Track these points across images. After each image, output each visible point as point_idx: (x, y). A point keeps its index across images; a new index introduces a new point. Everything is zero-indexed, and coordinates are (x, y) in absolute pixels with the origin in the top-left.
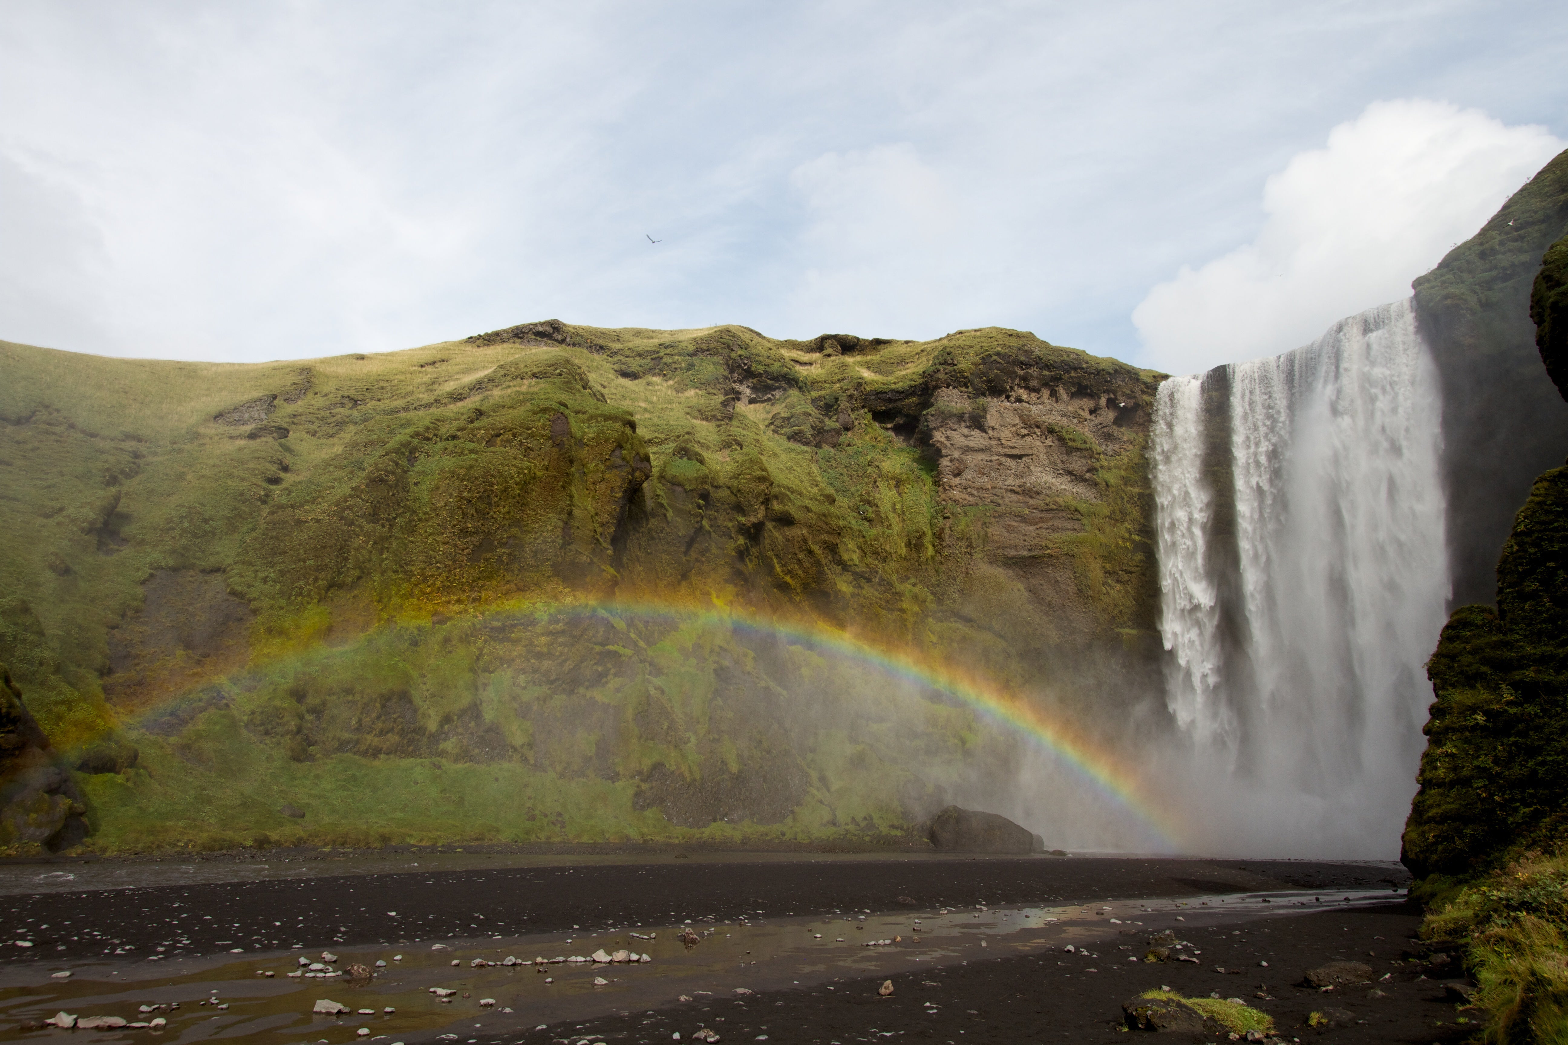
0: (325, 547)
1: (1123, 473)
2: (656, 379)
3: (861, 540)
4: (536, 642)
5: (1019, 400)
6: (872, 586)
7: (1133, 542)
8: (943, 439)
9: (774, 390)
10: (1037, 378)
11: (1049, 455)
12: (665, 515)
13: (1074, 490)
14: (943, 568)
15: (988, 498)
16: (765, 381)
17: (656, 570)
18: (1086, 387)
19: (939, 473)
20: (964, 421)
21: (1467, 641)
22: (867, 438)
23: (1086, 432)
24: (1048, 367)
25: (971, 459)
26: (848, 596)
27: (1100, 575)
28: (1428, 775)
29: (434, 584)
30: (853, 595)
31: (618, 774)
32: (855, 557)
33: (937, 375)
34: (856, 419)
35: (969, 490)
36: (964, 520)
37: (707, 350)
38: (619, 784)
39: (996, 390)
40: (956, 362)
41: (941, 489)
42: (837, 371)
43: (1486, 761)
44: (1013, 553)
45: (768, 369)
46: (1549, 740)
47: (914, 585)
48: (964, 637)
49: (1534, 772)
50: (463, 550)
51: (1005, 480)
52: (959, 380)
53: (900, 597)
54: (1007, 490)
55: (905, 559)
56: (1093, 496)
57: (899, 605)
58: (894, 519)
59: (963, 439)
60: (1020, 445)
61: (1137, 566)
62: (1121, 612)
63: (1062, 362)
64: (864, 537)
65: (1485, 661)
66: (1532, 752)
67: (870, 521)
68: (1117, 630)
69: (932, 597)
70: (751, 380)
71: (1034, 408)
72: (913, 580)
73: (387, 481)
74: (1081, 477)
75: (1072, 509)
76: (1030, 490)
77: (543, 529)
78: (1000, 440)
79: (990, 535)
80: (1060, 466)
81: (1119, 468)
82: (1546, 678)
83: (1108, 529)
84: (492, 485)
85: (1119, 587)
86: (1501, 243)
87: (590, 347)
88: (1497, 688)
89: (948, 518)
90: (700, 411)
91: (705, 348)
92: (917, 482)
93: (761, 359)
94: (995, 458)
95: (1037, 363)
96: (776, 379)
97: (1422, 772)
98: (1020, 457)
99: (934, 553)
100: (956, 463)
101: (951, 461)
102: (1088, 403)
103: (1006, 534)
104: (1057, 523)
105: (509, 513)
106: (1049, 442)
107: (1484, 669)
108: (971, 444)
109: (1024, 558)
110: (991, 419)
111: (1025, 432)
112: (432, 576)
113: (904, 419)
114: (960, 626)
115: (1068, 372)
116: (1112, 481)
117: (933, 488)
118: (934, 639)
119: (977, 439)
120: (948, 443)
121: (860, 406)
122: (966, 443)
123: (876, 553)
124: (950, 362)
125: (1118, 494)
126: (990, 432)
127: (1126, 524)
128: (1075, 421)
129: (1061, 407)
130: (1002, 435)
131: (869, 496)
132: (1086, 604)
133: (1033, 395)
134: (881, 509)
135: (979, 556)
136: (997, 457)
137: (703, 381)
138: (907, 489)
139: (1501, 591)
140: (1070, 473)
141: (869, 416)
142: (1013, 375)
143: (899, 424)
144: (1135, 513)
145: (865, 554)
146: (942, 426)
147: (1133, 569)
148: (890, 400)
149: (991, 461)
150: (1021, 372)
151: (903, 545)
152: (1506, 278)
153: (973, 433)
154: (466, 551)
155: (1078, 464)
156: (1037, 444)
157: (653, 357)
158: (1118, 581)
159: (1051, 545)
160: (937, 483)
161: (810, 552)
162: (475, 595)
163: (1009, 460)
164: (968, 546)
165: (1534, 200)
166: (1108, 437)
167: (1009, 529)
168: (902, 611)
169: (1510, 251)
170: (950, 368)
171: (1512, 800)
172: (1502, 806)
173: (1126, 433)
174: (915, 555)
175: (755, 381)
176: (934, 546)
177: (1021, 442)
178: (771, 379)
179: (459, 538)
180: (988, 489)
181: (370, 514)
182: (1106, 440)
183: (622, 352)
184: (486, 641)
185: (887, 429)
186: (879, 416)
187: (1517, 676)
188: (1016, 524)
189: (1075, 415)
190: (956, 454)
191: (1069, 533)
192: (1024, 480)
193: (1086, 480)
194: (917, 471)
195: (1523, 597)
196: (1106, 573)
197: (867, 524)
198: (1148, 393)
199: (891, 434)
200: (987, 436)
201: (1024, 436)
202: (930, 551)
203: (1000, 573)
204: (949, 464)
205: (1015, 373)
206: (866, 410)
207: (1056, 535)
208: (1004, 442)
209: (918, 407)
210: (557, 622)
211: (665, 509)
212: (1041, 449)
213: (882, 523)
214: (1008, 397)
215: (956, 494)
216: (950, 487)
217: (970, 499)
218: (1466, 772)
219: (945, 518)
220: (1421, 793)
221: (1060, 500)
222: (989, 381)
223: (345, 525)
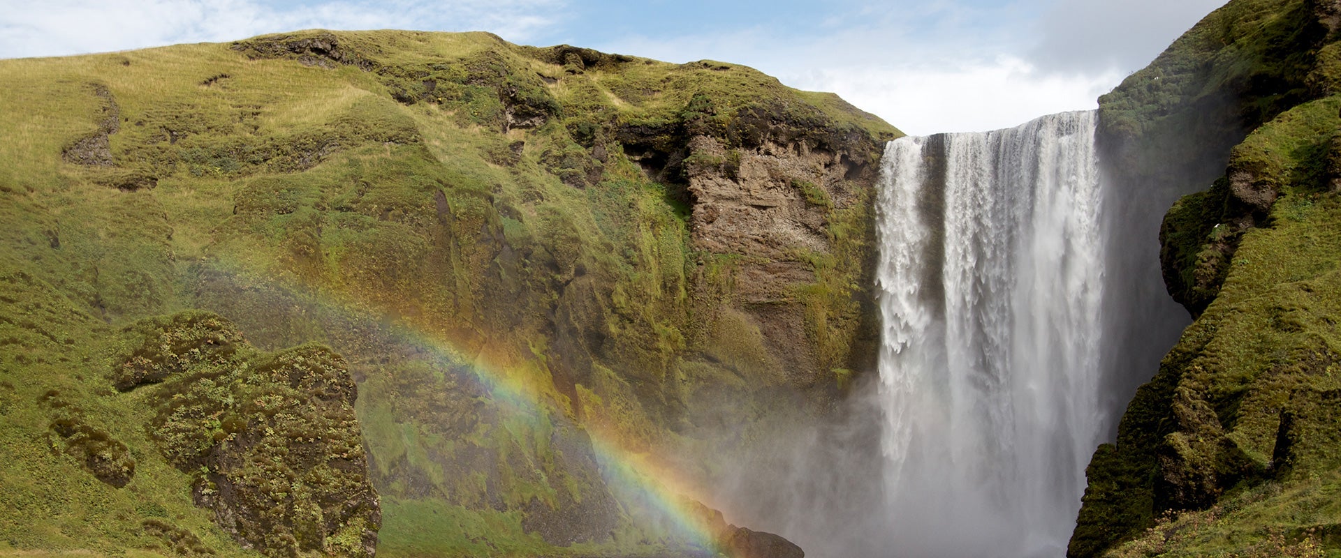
0: (272, 316)
1: (849, 226)
2: (434, 107)
3: (628, 284)
4: (436, 398)
5: (768, 153)
6: (634, 327)
7: (851, 290)
8: (700, 188)
9: (534, 117)
10: (786, 134)
11: (790, 208)
12: (499, 274)
13: (808, 242)
14: (694, 311)
15: (736, 246)
16: (527, 108)
17: (491, 324)
18: (825, 144)
19: (693, 219)
20: (720, 171)
21: (1102, 460)
22: (619, 172)
23: (821, 186)
24: (795, 123)
25: (723, 207)
26: (616, 336)
27: (825, 320)
28: (1082, 520)
29: (353, 347)
30: (620, 336)
31: (506, 505)
32: (622, 300)
33: (696, 123)
34: (609, 152)
35: (720, 237)
36: (715, 266)
37: (481, 78)
38: (508, 513)
39: (750, 143)
40: (715, 112)
41: (694, 234)
42: (587, 95)
43: (1103, 514)
44: (755, 299)
45: (530, 96)
46: (1127, 507)
47: (667, 326)
48: (711, 376)
49: (1120, 520)
50: (375, 317)
51: (751, 230)
52: (717, 130)
53: (657, 337)
54: (752, 239)
55: (660, 300)
56: (823, 248)
57: (656, 345)
58: (653, 262)
59: (717, 188)
60: (765, 197)
61: (853, 313)
62: (837, 354)
63: (808, 119)
64: (630, 281)
65: (1109, 471)
66: (1120, 512)
67: (635, 265)
68: (833, 370)
69: (682, 337)
70: (513, 106)
71: (780, 162)
72: (666, 320)
73: (309, 253)
74: (816, 230)
75: (807, 260)
76: (772, 241)
77: (437, 299)
78: (749, 191)
79: (737, 282)
80: (799, 219)
81: (845, 221)
82: (1130, 480)
83: (833, 279)
84: (395, 259)
85: (837, 331)
86: (1164, 82)
87: (361, 63)
88: (1112, 483)
89: (701, 264)
90: (490, 152)
91: (479, 76)
92: (671, 225)
93: (523, 83)
94: (744, 207)
95: (786, 119)
96: (537, 106)
97: (1079, 518)
98: (765, 208)
99: (686, 297)
100: (710, 211)
101: (705, 208)
102: (824, 158)
103: (750, 282)
104: (794, 273)
105: (409, 284)
106: (791, 196)
107: (1108, 474)
108: (724, 193)
109: (762, 304)
110: (743, 172)
111: (772, 185)
112: (351, 340)
113: (653, 154)
114: (707, 366)
115: (812, 129)
116: (840, 234)
117: (685, 231)
118: (683, 377)
119: (729, 188)
120: (704, 191)
121: (613, 138)
122: (720, 192)
123: (639, 296)
124: (710, 110)
125: (843, 246)
126: (741, 183)
127: (848, 274)
128: (813, 175)
129: (802, 162)
130: (752, 187)
131: (634, 240)
132: (812, 348)
133: (780, 149)
134: (644, 253)
135: (726, 301)
136: (746, 207)
137: (484, 116)
138: (661, 230)
139: (1118, 437)
140: (806, 226)
141: (621, 148)
142: (764, 128)
143: (648, 159)
144: (856, 264)
145: (630, 297)
146: (699, 175)
147: (850, 316)
148: (642, 135)
149: (740, 210)
150: (772, 127)
151: (658, 286)
152: (1163, 113)
153: (726, 183)
154: (378, 318)
155: (813, 218)
156: (781, 197)
157: (425, 78)
158: (837, 327)
159: (787, 294)
160: (690, 227)
161: (594, 299)
162: (384, 356)
163: (755, 210)
164: (717, 292)
165: (1190, 50)
166: (838, 190)
167: (753, 276)
168: (659, 350)
169: (1169, 90)
170: (709, 117)
171: (1111, 531)
172: (1107, 533)
173: (853, 187)
174: (669, 297)
175: (517, 107)
176: (686, 289)
177: (767, 194)
178: (532, 106)
179: (370, 307)
180: (736, 238)
181: (299, 285)
182: (836, 193)
183: (391, 70)
184: (396, 396)
185: (635, 161)
186: (629, 149)
187: (1119, 479)
188: (759, 272)
189: (815, 170)
190: (710, 202)
191: (802, 282)
192: (767, 231)
193: (819, 233)
194: (672, 215)
195: (1127, 442)
196: (828, 319)
197: (632, 267)
198: (875, 150)
199: (638, 166)
200: (738, 186)
201: (770, 189)
202: (683, 294)
203: (742, 317)
204: (703, 211)
205: (768, 127)
206: (618, 142)
207: (792, 284)
208: (752, 193)
209: (670, 145)
210: (450, 379)
211: (500, 269)
212: (784, 202)
213: (645, 267)
214: (758, 150)
215: (708, 240)
216: (704, 234)
217: (721, 246)
218: (1095, 519)
219: (698, 264)
220: (1077, 527)
221: (797, 252)
222: (744, 134)
223: (283, 295)
